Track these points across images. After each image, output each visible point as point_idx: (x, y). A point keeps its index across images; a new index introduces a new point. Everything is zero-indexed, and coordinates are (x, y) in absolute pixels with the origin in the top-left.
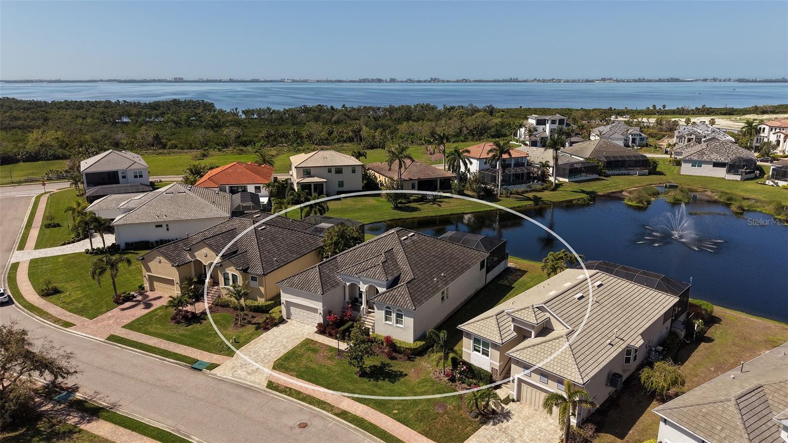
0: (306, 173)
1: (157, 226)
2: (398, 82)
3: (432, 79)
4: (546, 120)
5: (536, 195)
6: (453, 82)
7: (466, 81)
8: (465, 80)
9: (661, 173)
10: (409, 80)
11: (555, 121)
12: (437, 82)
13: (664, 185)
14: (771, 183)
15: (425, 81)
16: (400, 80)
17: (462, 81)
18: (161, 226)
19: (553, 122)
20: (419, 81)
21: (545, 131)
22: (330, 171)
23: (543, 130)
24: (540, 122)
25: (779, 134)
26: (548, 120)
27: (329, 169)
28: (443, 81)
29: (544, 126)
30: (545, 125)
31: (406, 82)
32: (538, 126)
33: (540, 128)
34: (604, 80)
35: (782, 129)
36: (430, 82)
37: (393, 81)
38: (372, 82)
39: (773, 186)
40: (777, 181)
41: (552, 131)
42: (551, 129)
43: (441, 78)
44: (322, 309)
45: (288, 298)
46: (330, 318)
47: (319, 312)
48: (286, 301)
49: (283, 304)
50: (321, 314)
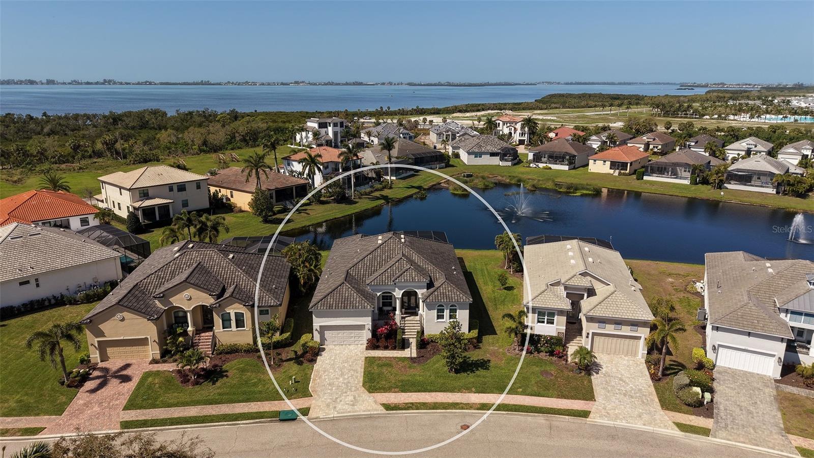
0: (142, 195)
1: (21, 284)
2: (58, 83)
3: (105, 80)
4: (327, 122)
5: (382, 194)
6: (133, 84)
7: (150, 84)
8: (148, 82)
9: (453, 166)
10: (75, 81)
11: (337, 123)
12: (113, 84)
13: (463, 175)
14: (535, 166)
15: (97, 83)
16: (62, 81)
17: (145, 83)
18: (27, 282)
19: (335, 125)
20: (88, 83)
21: (328, 134)
22: (171, 189)
23: (326, 133)
24: (323, 125)
26: (330, 123)
27: (170, 187)
28: (121, 84)
29: (326, 129)
30: (327, 127)
31: (70, 84)
32: (320, 129)
33: (323, 131)
34: (297, 83)
36: (103, 84)
37: (50, 82)
38: (20, 84)
39: (536, 167)
40: (537, 164)
41: (335, 134)
42: (334, 132)
43: (117, 80)
44: (371, 324)
45: (322, 322)
46: (381, 331)
47: (367, 327)
48: (320, 326)
49: (316, 330)
50: (369, 329)
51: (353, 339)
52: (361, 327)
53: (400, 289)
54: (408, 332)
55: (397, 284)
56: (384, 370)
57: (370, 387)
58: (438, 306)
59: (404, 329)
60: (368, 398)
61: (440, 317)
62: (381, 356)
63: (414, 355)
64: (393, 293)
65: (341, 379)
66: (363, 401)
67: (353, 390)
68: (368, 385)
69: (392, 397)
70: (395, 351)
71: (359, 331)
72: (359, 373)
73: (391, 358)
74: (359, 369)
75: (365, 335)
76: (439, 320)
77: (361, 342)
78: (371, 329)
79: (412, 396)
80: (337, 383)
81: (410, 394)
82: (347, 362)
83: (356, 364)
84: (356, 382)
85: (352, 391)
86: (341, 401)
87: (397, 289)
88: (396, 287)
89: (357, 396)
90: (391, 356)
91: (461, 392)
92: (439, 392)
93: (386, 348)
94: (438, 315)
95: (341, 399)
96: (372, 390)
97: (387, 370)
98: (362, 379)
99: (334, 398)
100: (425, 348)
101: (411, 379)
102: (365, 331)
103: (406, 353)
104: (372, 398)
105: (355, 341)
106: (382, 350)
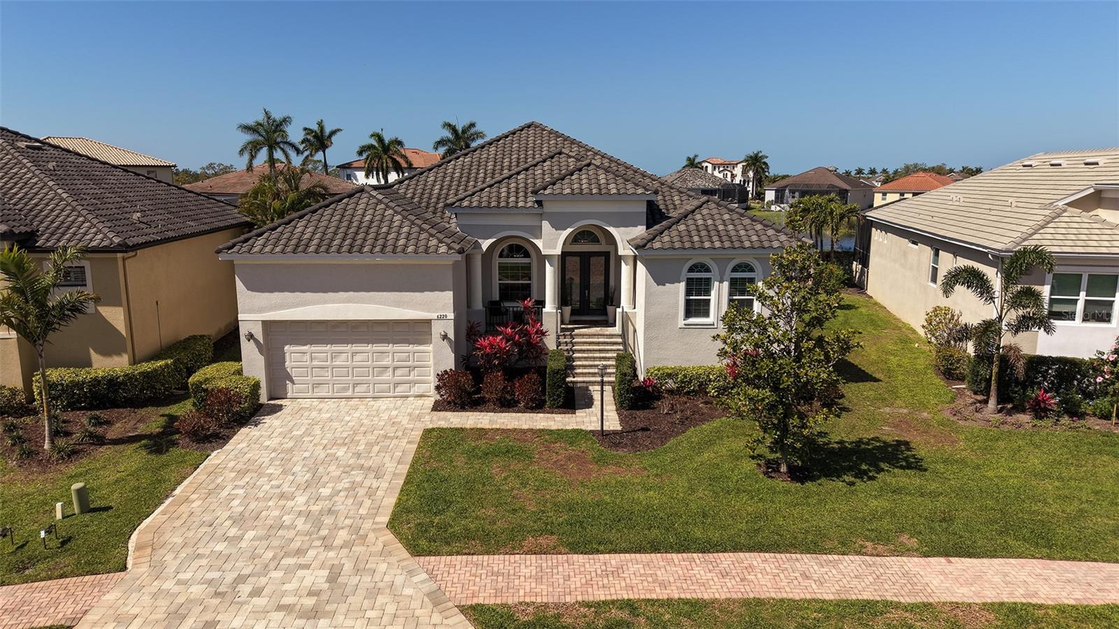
14: (778, 208)
25: (725, 173)
35: (726, 166)
39: (780, 211)
44: (451, 316)
45: (271, 309)
46: (491, 346)
47: (437, 329)
48: (264, 322)
49: (251, 337)
50: (445, 337)
51: (387, 376)
52: (415, 331)
53: (558, 226)
54: (584, 367)
55: (549, 207)
56: (495, 469)
57: (422, 529)
58: (691, 270)
59: (570, 359)
60: (399, 580)
61: (696, 308)
62: (487, 427)
63: (613, 422)
64: (536, 242)
65: (301, 499)
66: (373, 593)
67: (338, 542)
68: (415, 519)
69: (524, 571)
70: (541, 415)
71: (411, 348)
72: (388, 477)
73: (524, 432)
74: (390, 466)
75: (431, 362)
76: (692, 320)
77: (417, 389)
78: (451, 335)
79: (620, 568)
80: (276, 513)
81: (614, 559)
82: (348, 442)
83: (385, 450)
84: (363, 511)
85: (328, 547)
86: (256, 593)
87: (546, 225)
88: (542, 216)
89: (348, 566)
90: (525, 427)
91: (859, 553)
92: (751, 549)
93: (507, 405)
94: (688, 303)
95: (263, 580)
96: (431, 540)
97: (505, 468)
98: (391, 501)
99: (230, 577)
100: (645, 407)
101: (607, 498)
102: (430, 348)
103: (585, 420)
104: (424, 576)
105: (397, 384)
106: (494, 411)
